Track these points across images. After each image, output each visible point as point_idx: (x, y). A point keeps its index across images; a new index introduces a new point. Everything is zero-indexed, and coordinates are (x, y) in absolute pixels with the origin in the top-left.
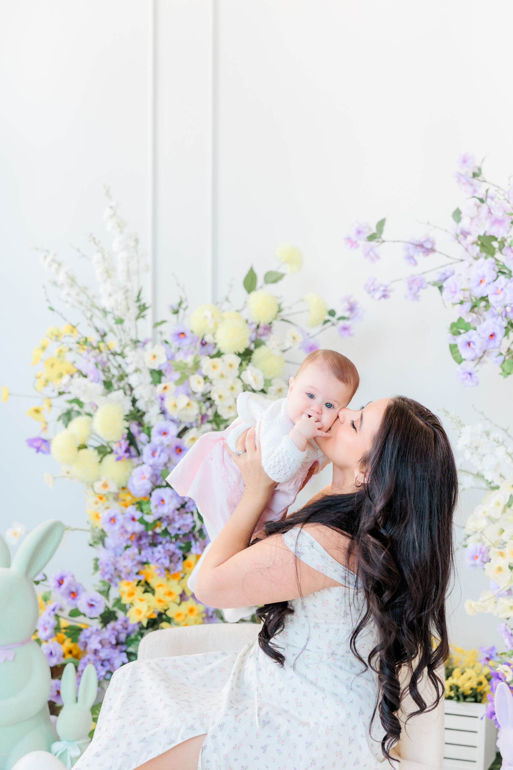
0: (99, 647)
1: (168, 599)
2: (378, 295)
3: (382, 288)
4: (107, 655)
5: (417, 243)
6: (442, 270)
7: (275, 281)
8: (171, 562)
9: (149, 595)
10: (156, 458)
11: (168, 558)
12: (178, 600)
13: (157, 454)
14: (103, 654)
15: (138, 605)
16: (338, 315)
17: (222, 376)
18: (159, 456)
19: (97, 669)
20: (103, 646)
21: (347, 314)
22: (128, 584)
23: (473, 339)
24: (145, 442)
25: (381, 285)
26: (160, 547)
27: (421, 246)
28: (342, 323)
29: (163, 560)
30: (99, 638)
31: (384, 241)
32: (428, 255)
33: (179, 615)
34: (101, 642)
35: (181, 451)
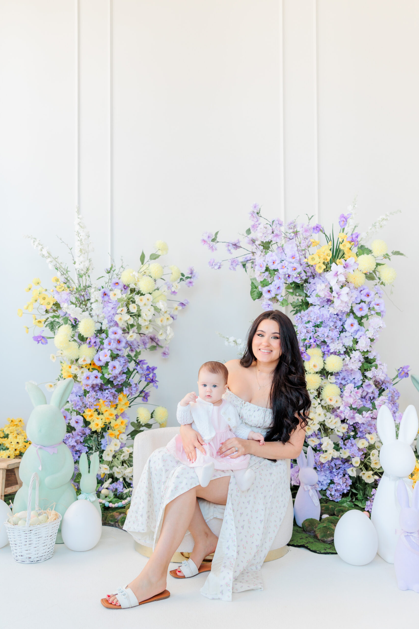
0: (75, 444)
1: (111, 417)
2: (216, 267)
3: (219, 264)
4: (79, 448)
5: (234, 244)
6: (245, 256)
7: (155, 259)
8: (114, 398)
9: (101, 416)
10: (111, 346)
11: (112, 396)
12: (115, 418)
13: (111, 344)
14: (77, 448)
15: (97, 421)
16: (186, 276)
17: (145, 305)
18: (113, 345)
19: (73, 456)
20: (77, 444)
21: (190, 276)
22: (90, 411)
23: (271, 289)
24: (105, 338)
25: (218, 263)
26: (107, 391)
27: (235, 245)
28: (189, 280)
29: (110, 398)
30: (74, 440)
31: (218, 242)
32: (237, 249)
33: (116, 425)
34: (76, 442)
35: (120, 342)
